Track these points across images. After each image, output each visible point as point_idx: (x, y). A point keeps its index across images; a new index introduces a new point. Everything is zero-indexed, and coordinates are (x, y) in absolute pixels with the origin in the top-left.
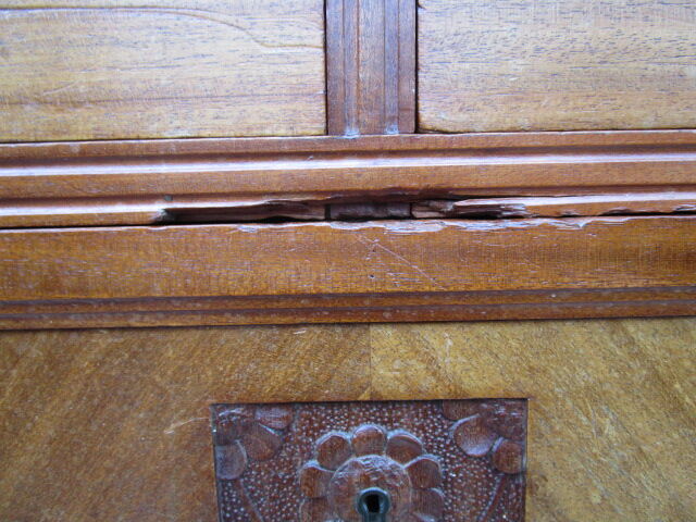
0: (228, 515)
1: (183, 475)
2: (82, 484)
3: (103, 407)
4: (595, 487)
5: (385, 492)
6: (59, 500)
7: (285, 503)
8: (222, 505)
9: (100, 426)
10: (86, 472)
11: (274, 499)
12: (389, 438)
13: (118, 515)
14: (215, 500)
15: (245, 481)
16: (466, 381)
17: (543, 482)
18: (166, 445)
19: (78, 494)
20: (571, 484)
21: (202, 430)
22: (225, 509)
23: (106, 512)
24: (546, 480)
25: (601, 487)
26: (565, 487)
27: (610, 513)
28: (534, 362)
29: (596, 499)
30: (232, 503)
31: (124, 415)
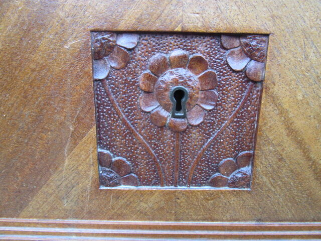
0: (99, 102)
1: (75, 75)
2: (18, 78)
3: (29, 30)
4: (301, 90)
5: (186, 89)
6: (6, 87)
7: (130, 96)
8: (96, 96)
9: (28, 43)
10: (20, 71)
11: (124, 93)
12: (190, 58)
13: (39, 97)
14: (92, 90)
15: (109, 82)
16: (236, 21)
17: (273, 86)
18: (65, 55)
19: (16, 84)
20: (288, 88)
21: (85, 47)
22: (97, 98)
23: (32, 95)
24: (275, 85)
25: (303, 90)
26: (284, 89)
27: (306, 106)
28: (275, 12)
29: (300, 98)
30: (101, 95)
31: (41, 36)
